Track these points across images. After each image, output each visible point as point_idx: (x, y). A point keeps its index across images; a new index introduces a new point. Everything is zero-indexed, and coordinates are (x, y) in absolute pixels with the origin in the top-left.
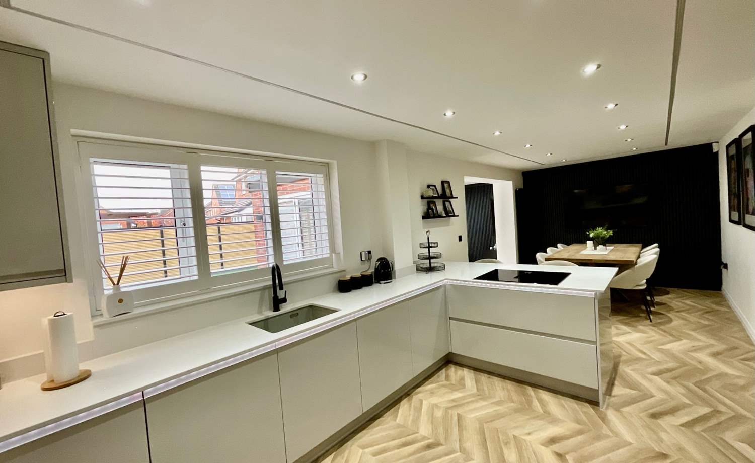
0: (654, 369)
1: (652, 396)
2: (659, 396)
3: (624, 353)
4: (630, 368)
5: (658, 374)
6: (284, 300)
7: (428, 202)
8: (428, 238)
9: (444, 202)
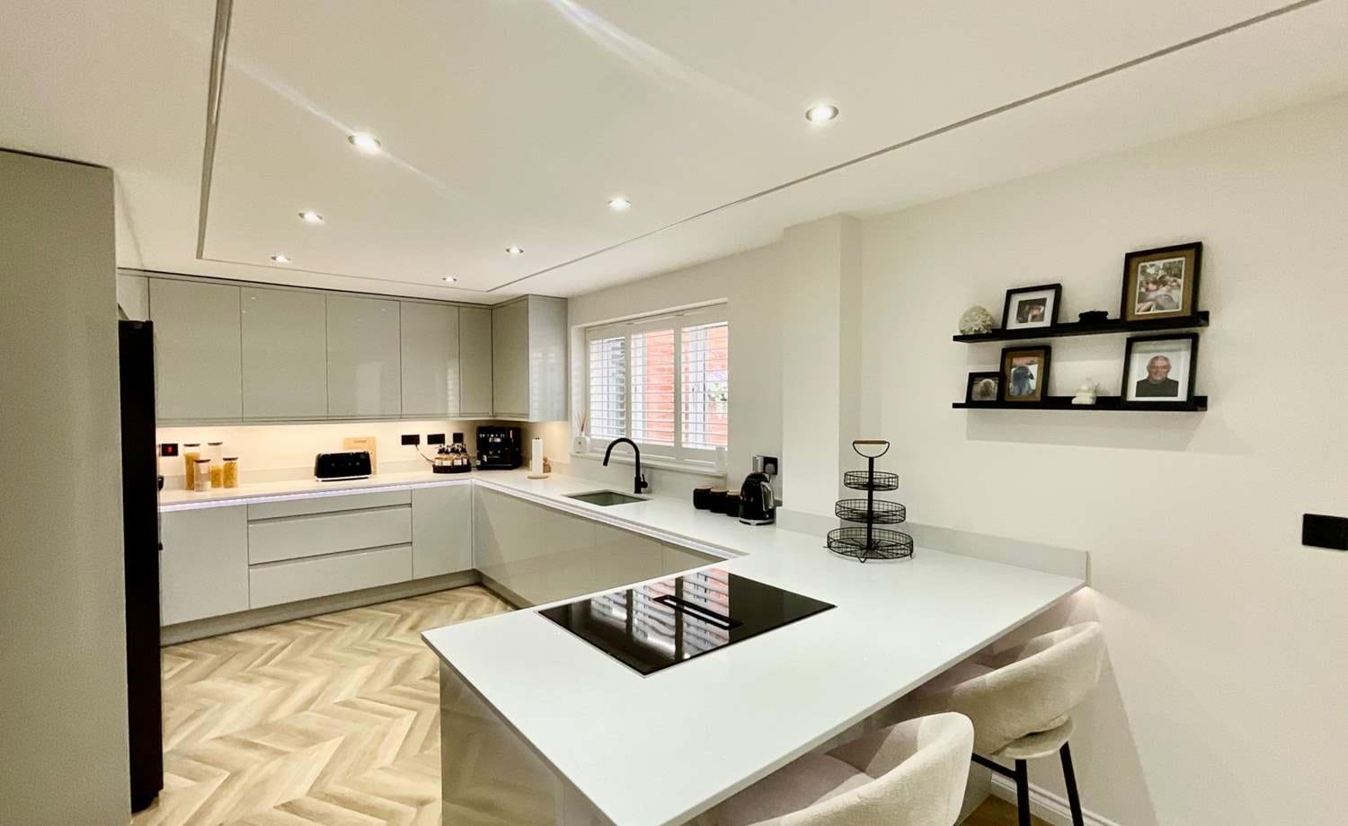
6: (645, 485)
7: (1005, 352)
8: (871, 460)
9: (1130, 342)
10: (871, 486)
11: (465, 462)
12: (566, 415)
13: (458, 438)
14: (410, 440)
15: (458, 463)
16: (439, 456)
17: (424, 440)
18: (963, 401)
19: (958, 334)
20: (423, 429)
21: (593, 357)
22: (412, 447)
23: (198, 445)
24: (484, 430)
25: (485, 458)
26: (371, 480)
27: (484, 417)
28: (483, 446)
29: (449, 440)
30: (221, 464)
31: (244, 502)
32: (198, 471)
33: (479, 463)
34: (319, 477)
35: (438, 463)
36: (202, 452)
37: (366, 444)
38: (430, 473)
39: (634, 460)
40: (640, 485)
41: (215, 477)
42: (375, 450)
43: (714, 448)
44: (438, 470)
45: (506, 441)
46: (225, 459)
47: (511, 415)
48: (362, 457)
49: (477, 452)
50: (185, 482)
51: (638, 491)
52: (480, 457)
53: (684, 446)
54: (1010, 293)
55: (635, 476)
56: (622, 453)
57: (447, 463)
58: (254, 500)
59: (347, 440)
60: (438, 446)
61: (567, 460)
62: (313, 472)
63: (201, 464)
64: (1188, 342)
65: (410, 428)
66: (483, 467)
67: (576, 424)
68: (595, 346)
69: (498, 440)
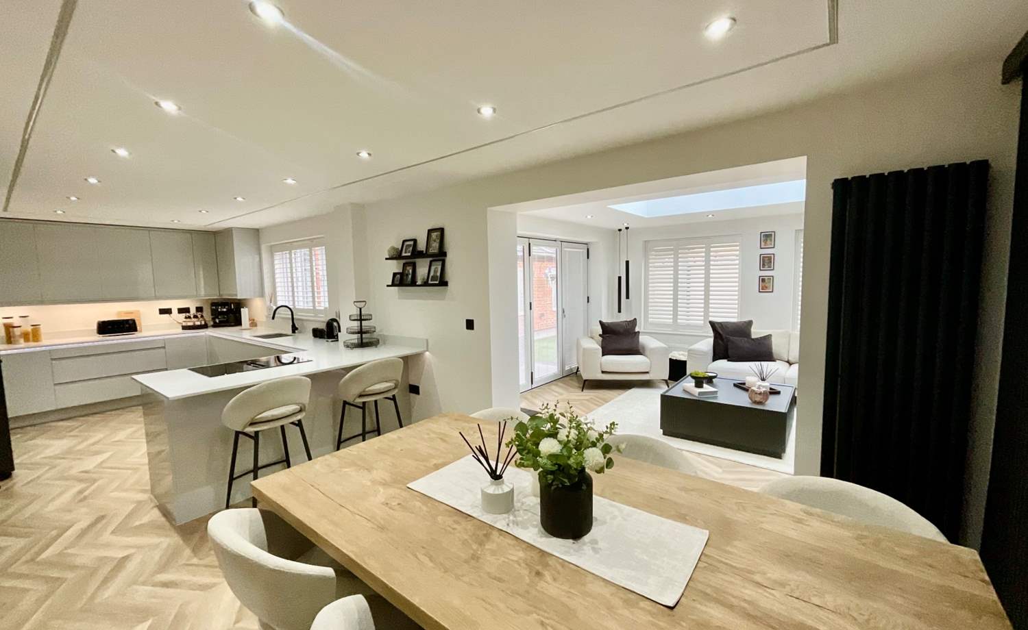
0: (131, 566)
1: (113, 532)
2: (107, 537)
3: (195, 561)
4: (164, 546)
5: (122, 563)
6: (297, 329)
7: (404, 264)
8: (360, 309)
9: (431, 262)
10: (361, 320)
11: (203, 323)
12: (262, 295)
13: (199, 309)
14: (164, 311)
15: (198, 323)
16: (185, 320)
17: (175, 311)
18: (390, 284)
19: (388, 257)
20: (175, 305)
21: (276, 262)
22: (166, 316)
23: (11, 318)
24: (215, 305)
25: (217, 321)
26: (137, 334)
27: (215, 297)
28: (215, 314)
29: (193, 311)
30: (30, 329)
31: (48, 348)
32: (13, 332)
33: (212, 323)
34: (100, 334)
35: (184, 324)
36: (16, 321)
37: (133, 315)
38: (180, 330)
39: (290, 316)
40: (294, 329)
41: (26, 336)
42: (140, 317)
43: (323, 308)
44: (184, 328)
45: (230, 310)
46: (33, 326)
47: (229, 295)
48: (131, 322)
49: (211, 317)
50: (5, 340)
51: (294, 332)
52: (213, 319)
53: (317, 308)
54: (404, 241)
55: (291, 324)
56: (285, 313)
57: (191, 324)
58: (55, 347)
59: (119, 313)
60: (184, 314)
61: (264, 319)
62: (96, 331)
63: (15, 329)
64: (440, 263)
65: (165, 304)
66: (215, 326)
67: (268, 299)
68: (277, 256)
69: (225, 310)
